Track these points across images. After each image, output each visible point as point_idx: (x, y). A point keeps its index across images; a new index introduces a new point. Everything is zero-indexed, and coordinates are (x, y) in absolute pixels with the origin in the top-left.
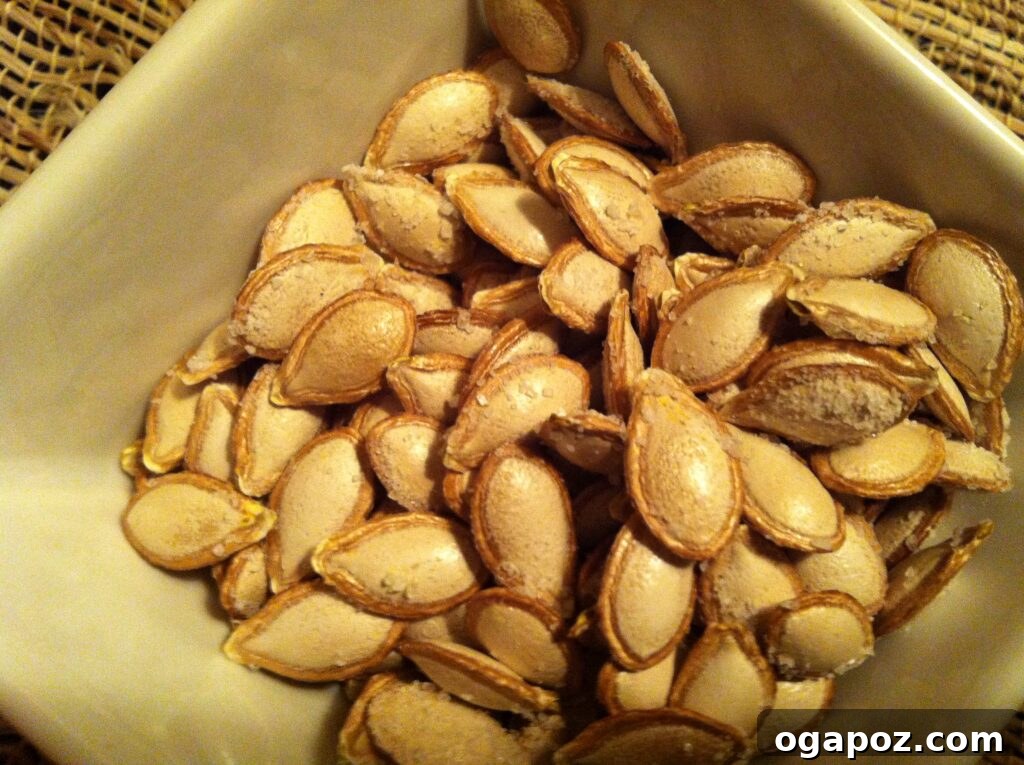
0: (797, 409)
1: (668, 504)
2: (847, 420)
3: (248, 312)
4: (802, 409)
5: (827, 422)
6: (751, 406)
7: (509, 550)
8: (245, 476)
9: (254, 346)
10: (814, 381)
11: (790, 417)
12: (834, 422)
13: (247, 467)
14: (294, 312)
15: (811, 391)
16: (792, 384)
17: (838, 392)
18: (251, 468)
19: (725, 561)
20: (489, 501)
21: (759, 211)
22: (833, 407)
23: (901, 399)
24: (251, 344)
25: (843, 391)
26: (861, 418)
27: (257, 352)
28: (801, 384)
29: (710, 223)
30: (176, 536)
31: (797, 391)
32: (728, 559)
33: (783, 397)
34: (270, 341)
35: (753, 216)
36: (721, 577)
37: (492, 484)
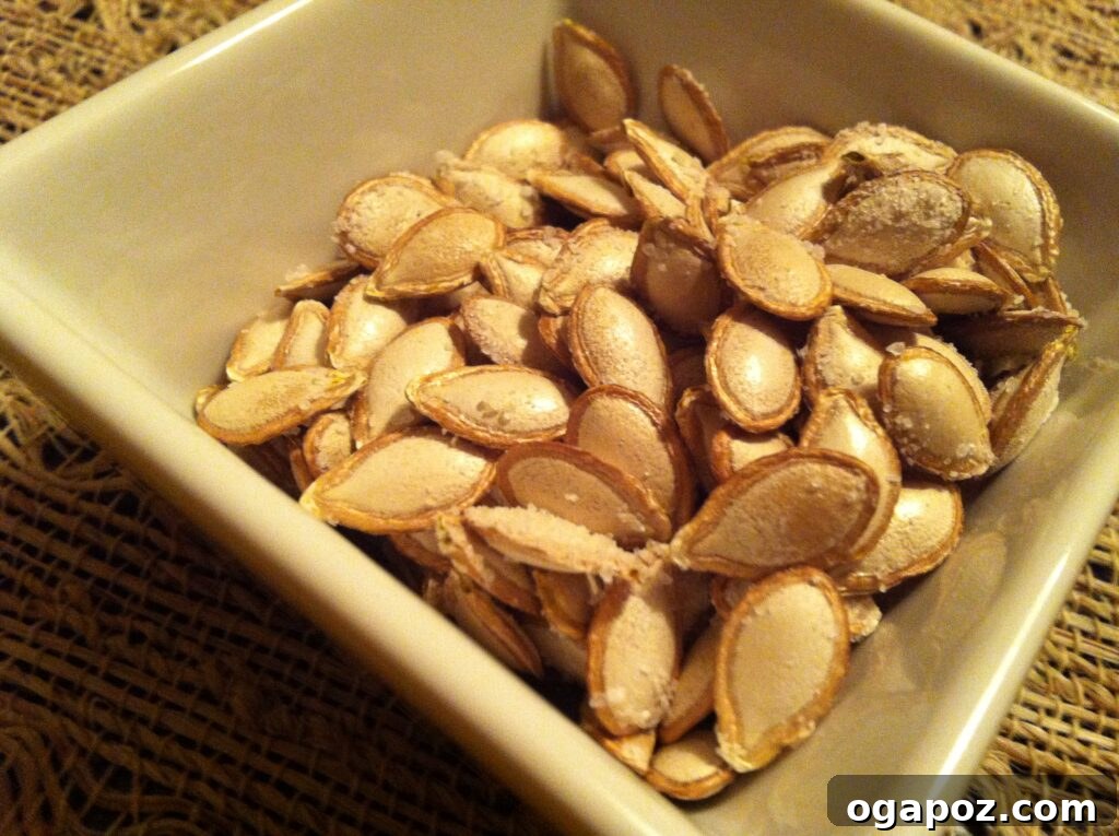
0: (869, 219)
1: (763, 276)
2: (915, 218)
3: (353, 211)
4: (873, 217)
5: (897, 225)
6: (826, 237)
7: (608, 363)
8: (337, 353)
9: (355, 246)
10: (878, 189)
11: (863, 231)
12: (904, 224)
13: (338, 347)
14: (393, 222)
15: (877, 198)
16: (859, 199)
17: (902, 192)
18: (343, 349)
19: (826, 341)
20: (586, 319)
21: (805, 153)
22: (900, 205)
23: (958, 194)
24: (352, 243)
25: (905, 189)
26: (928, 217)
27: (357, 253)
28: (868, 197)
29: (765, 173)
30: (260, 402)
31: (865, 203)
32: (828, 339)
33: (854, 213)
34: (370, 242)
35: (801, 159)
36: (822, 356)
37: (588, 306)
